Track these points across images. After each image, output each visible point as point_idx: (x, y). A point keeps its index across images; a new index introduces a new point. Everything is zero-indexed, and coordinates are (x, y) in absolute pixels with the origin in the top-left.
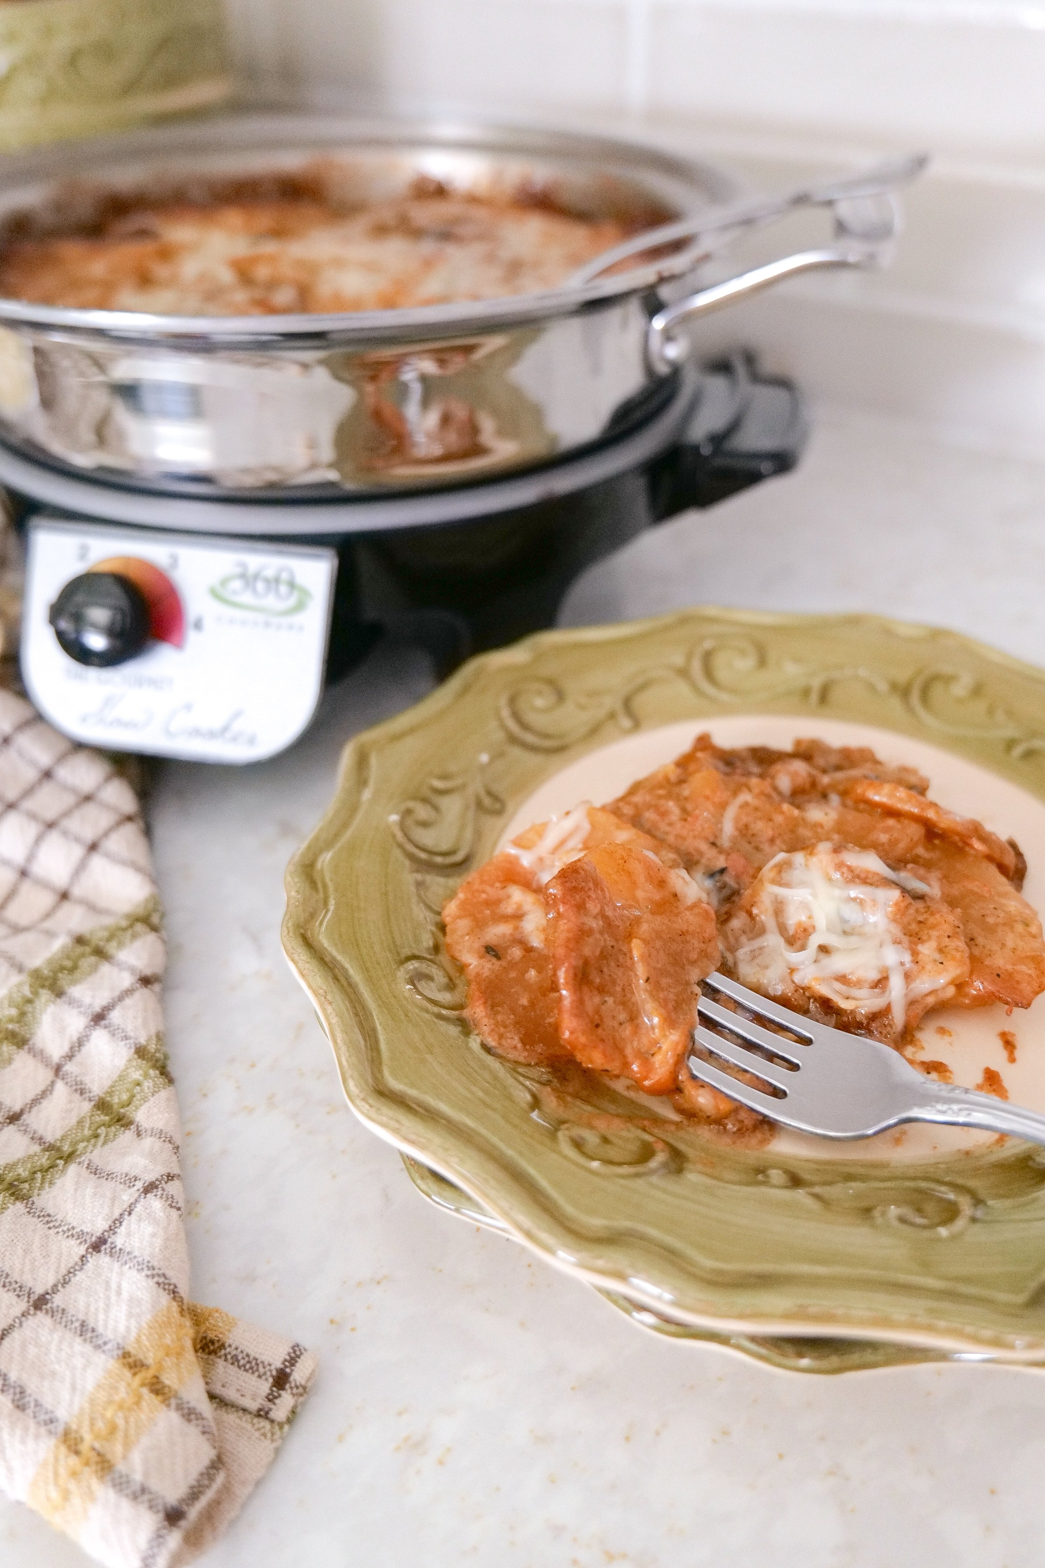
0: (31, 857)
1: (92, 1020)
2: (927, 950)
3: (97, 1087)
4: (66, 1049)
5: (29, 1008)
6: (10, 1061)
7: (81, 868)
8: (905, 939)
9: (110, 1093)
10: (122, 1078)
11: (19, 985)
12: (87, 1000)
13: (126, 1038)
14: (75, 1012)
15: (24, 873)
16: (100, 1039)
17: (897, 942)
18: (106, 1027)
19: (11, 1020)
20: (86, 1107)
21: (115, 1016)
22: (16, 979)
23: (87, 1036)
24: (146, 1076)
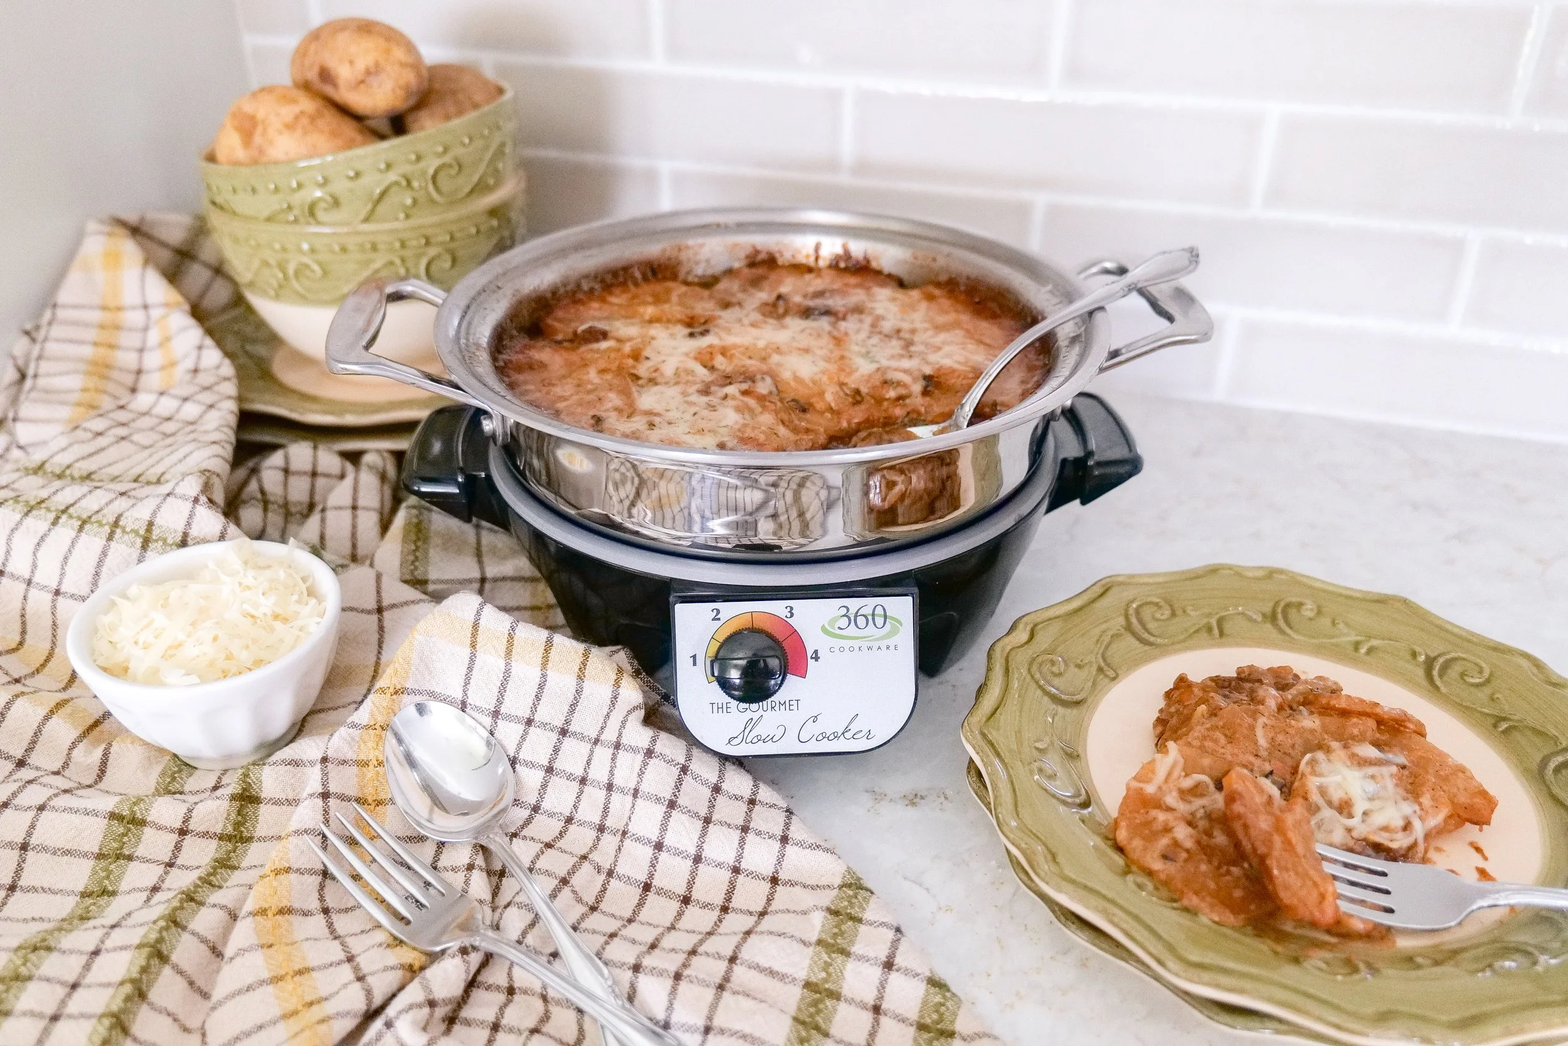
0: (739, 858)
1: (884, 967)
2: (1426, 800)
3: (913, 1015)
4: (875, 992)
5: (831, 970)
6: (835, 1010)
7: (781, 858)
8: (1409, 796)
9: (922, 1017)
10: (925, 1003)
11: (817, 954)
12: (872, 955)
13: (918, 975)
14: (867, 964)
15: (736, 870)
16: (895, 979)
17: (1405, 799)
18: (898, 970)
19: (826, 981)
20: (912, 1031)
21: (899, 960)
22: (810, 951)
23: (886, 980)
24: (944, 997)
